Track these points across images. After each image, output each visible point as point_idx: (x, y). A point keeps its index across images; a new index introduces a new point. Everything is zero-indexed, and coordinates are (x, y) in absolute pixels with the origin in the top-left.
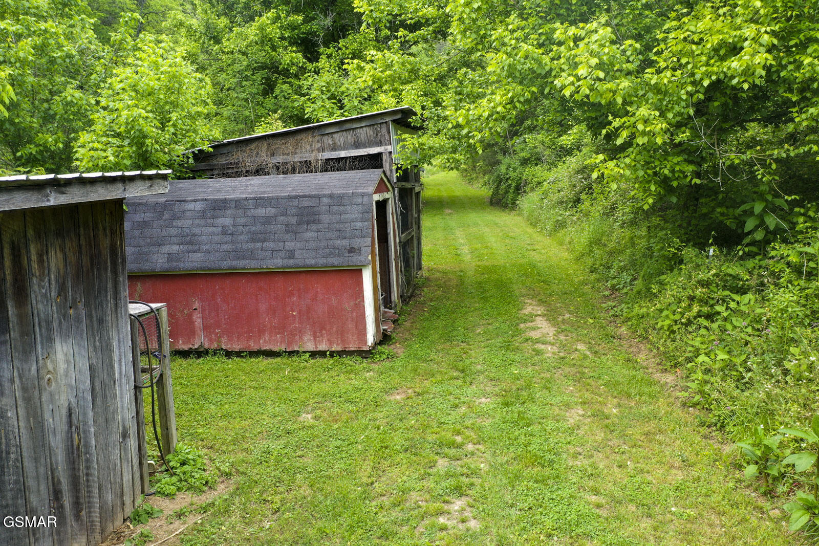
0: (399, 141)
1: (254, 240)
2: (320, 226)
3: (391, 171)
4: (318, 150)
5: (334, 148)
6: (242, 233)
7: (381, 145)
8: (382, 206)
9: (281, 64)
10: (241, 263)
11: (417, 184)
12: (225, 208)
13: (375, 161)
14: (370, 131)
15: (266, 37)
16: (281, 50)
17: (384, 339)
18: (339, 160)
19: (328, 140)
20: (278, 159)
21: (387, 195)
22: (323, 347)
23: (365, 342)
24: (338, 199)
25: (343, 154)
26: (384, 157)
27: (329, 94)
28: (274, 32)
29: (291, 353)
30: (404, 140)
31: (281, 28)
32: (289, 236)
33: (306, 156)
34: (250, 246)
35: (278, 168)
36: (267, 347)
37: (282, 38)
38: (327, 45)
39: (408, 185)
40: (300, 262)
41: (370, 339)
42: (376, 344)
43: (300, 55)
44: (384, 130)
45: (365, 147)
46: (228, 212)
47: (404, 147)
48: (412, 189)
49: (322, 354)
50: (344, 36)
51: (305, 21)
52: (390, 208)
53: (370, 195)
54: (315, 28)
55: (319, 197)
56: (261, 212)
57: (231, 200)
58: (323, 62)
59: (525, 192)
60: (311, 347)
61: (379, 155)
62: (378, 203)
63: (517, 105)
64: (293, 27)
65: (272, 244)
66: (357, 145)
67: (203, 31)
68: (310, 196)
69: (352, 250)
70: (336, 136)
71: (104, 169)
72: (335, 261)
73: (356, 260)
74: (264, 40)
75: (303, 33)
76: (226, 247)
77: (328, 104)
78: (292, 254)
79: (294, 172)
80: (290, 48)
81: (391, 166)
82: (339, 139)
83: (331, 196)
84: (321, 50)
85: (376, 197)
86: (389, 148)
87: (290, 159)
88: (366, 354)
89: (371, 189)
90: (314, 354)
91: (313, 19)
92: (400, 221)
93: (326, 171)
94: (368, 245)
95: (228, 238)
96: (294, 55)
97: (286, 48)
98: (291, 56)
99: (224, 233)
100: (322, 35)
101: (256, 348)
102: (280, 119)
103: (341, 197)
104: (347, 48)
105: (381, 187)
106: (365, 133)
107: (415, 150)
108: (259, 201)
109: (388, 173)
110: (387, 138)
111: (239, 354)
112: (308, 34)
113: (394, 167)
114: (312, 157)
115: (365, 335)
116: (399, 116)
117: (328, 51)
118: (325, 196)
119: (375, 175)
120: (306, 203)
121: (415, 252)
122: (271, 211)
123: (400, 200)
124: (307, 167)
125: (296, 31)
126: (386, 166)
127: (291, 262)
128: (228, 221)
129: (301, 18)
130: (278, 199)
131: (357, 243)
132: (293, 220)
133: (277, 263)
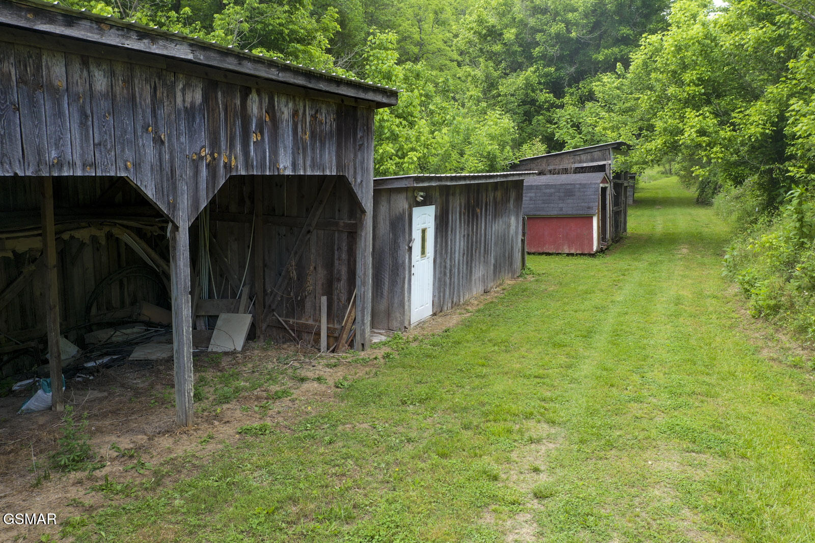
0: (615, 158)
1: (544, 203)
2: (575, 197)
3: (610, 173)
4: (572, 163)
5: (580, 162)
6: (539, 200)
7: (605, 160)
8: (604, 190)
9: (538, 101)
10: (538, 213)
11: (625, 181)
12: (531, 189)
13: (602, 168)
14: (600, 153)
15: (529, 84)
16: (538, 92)
17: (601, 251)
18: (582, 168)
19: (578, 158)
20: (551, 167)
21: (607, 185)
22: (572, 252)
23: (592, 249)
24: (584, 186)
25: (585, 165)
26: (607, 166)
27: (571, 123)
28: (534, 79)
29: (558, 254)
30: (617, 158)
31: (538, 76)
32: (560, 202)
33: (566, 166)
34: (543, 205)
35: (550, 171)
36: (547, 251)
37: (540, 83)
38: (570, 86)
39: (620, 182)
40: (565, 213)
41: (595, 248)
42: (597, 252)
43: (551, 95)
44: (607, 153)
45: (597, 161)
46: (533, 191)
47: (617, 161)
48: (622, 184)
49: (572, 255)
50: (583, 79)
51: (556, 70)
52: (608, 192)
53: (599, 184)
54: (562, 74)
55: (574, 184)
56: (548, 191)
57: (534, 185)
58: (567, 99)
59: (719, 191)
60: (567, 251)
61: (604, 165)
62: (602, 188)
63: (667, 144)
64: (547, 75)
65: (552, 205)
66: (592, 161)
67: (484, 79)
68: (571, 184)
69: (589, 208)
70: (582, 156)
71: (478, 172)
72: (581, 212)
73: (591, 212)
74: (528, 85)
75: (553, 78)
76: (532, 206)
77: (571, 131)
78: (561, 209)
79: (559, 174)
80: (544, 90)
81: (610, 171)
82: (583, 157)
83: (580, 184)
84: (566, 89)
85: (601, 185)
86: (610, 162)
87: (557, 167)
88: (593, 255)
89: (599, 181)
90: (568, 255)
91: (562, 68)
92: (613, 200)
93: (576, 173)
94: (596, 206)
95: (532, 202)
96: (547, 95)
97: (541, 91)
98: (544, 96)
99: (531, 200)
100: (567, 79)
101: (542, 252)
102: (540, 141)
103: (585, 184)
104: (585, 88)
105: (604, 181)
106: (597, 154)
107: (623, 163)
108: (548, 186)
109: (608, 175)
110: (609, 156)
111: (534, 254)
112: (557, 79)
113: (611, 172)
114: (569, 167)
115: (593, 246)
116: (615, 146)
117: (571, 91)
118: (577, 184)
119: (601, 175)
120: (569, 187)
121: (622, 220)
122: (552, 190)
123: (614, 189)
124: (566, 171)
125: (549, 78)
126: (607, 171)
127: (561, 213)
128: (533, 195)
129: (553, 69)
130: (555, 185)
131: (591, 204)
132: (562, 194)
133: (554, 213)
